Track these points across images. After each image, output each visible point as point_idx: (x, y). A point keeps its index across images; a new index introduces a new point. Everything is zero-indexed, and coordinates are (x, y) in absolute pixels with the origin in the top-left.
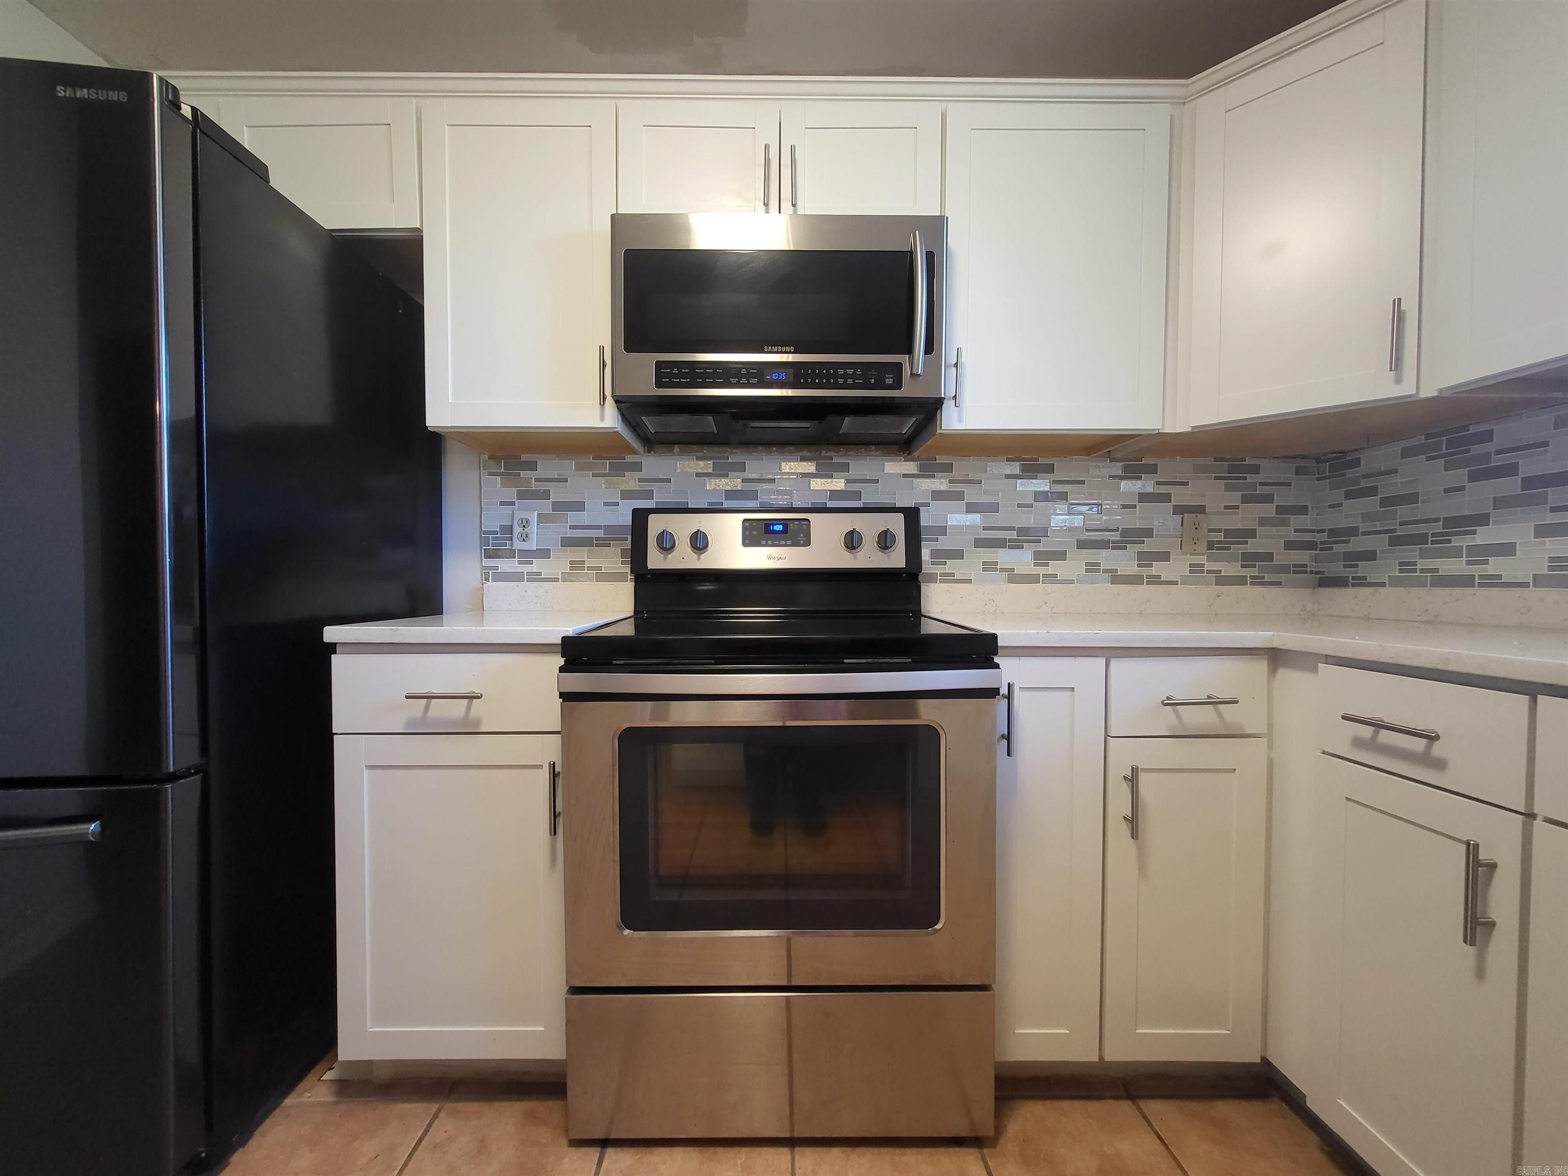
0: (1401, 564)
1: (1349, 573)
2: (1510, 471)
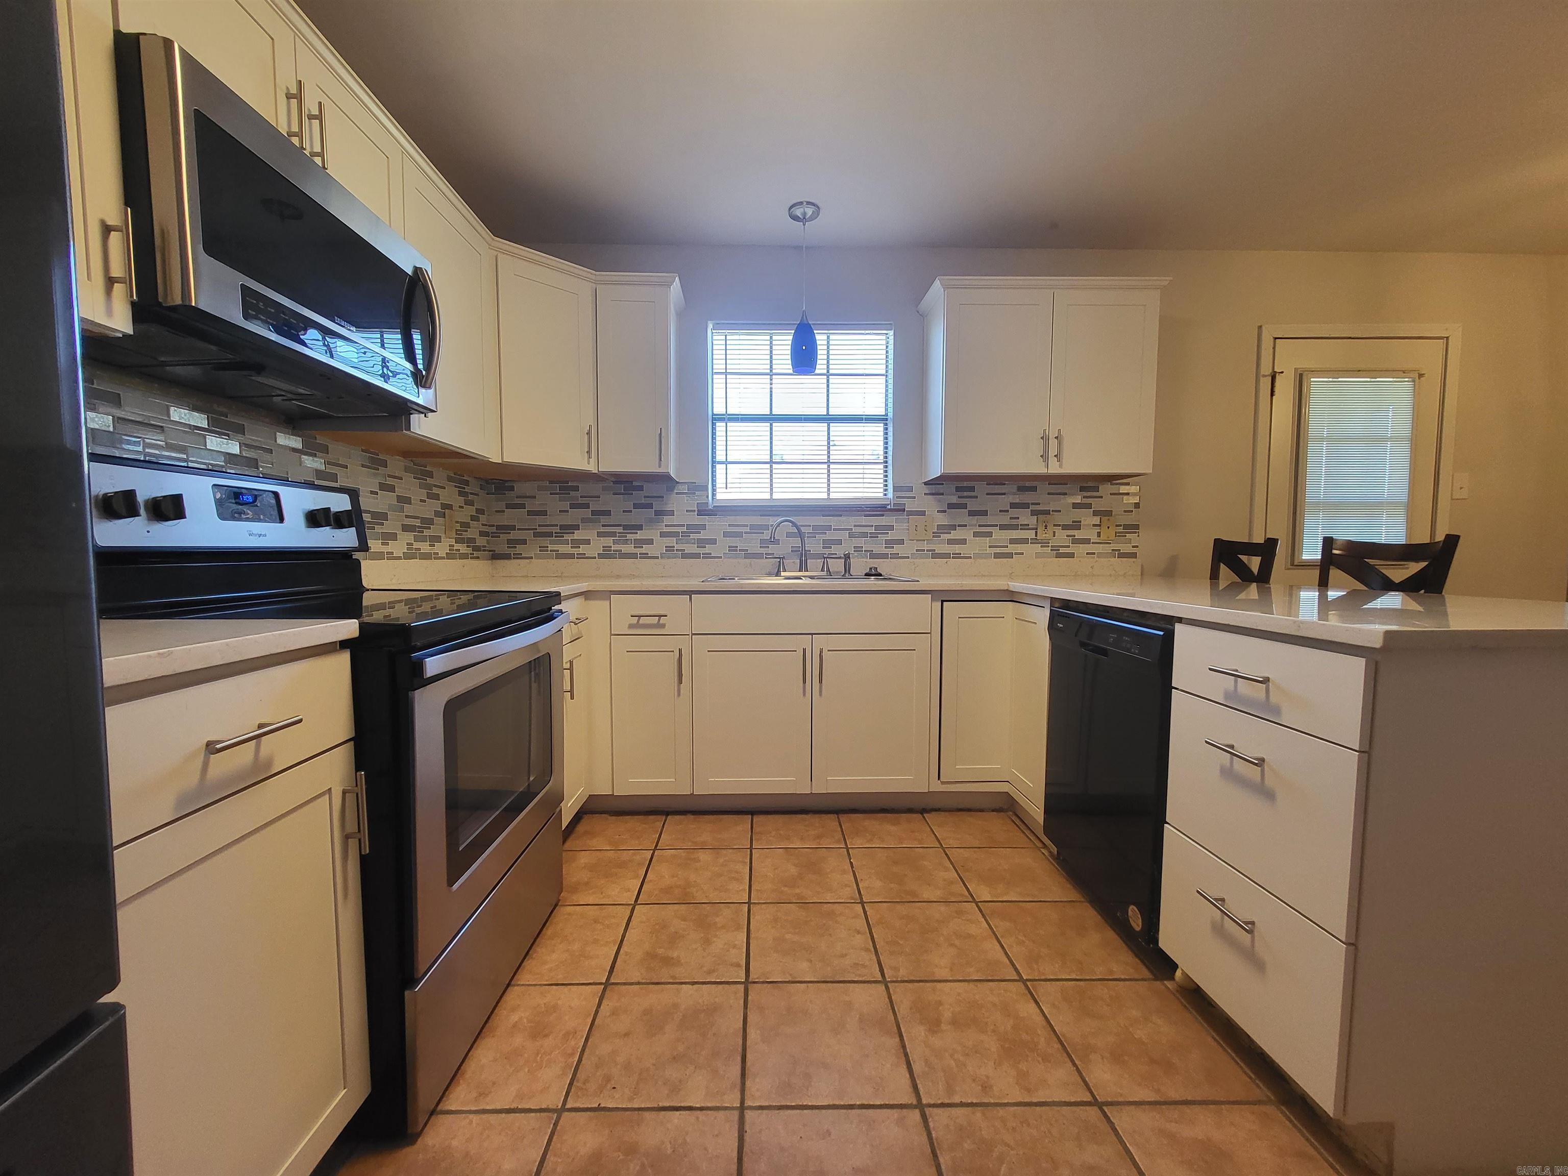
0: (540, 547)
1: (512, 551)
2: (587, 506)
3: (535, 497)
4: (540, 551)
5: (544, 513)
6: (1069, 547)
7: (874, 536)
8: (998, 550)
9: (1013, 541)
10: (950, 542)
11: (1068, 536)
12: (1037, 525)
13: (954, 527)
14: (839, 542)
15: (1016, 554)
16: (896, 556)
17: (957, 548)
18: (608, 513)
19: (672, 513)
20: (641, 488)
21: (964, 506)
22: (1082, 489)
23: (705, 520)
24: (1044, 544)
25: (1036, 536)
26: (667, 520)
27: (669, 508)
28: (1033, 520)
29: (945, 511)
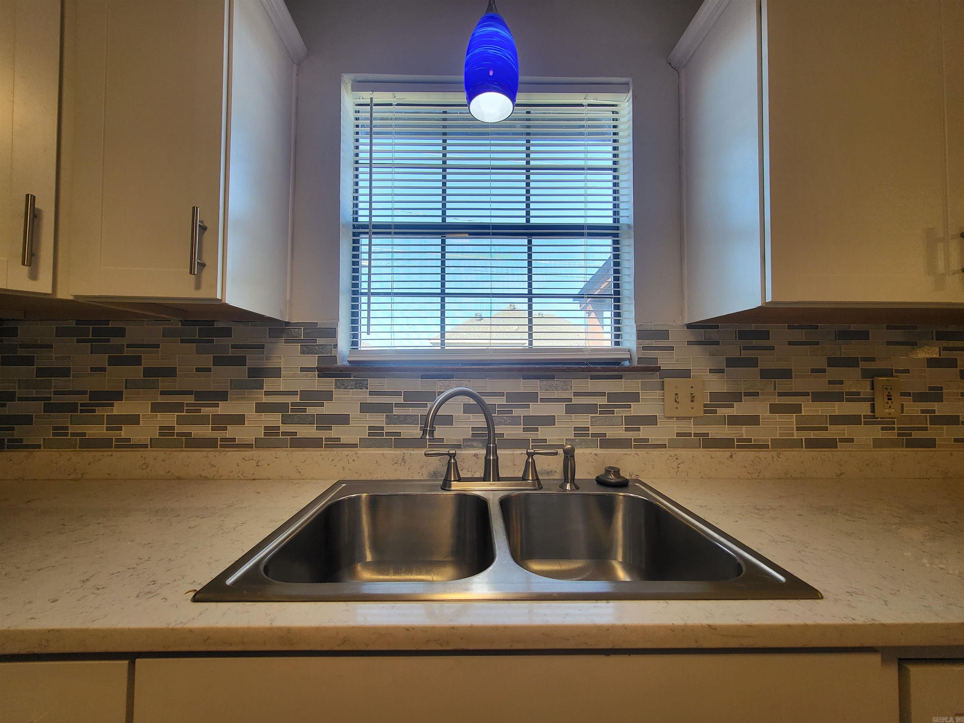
0: (55, 428)
1: (5, 436)
2: (137, 361)
3: (51, 346)
4: (54, 434)
5: (64, 372)
6: (926, 429)
7: (607, 410)
8: (812, 435)
9: (836, 420)
10: (734, 420)
11: (923, 411)
12: (873, 394)
13: (736, 397)
14: (550, 421)
15: (842, 440)
16: (643, 444)
17: (744, 431)
18: (171, 372)
19: (276, 373)
20: (227, 332)
21: (752, 363)
22: (941, 336)
23: (328, 384)
24: (887, 425)
25: (873, 410)
26: (269, 384)
27: (271, 364)
28: (864, 388)
29: (721, 371)
